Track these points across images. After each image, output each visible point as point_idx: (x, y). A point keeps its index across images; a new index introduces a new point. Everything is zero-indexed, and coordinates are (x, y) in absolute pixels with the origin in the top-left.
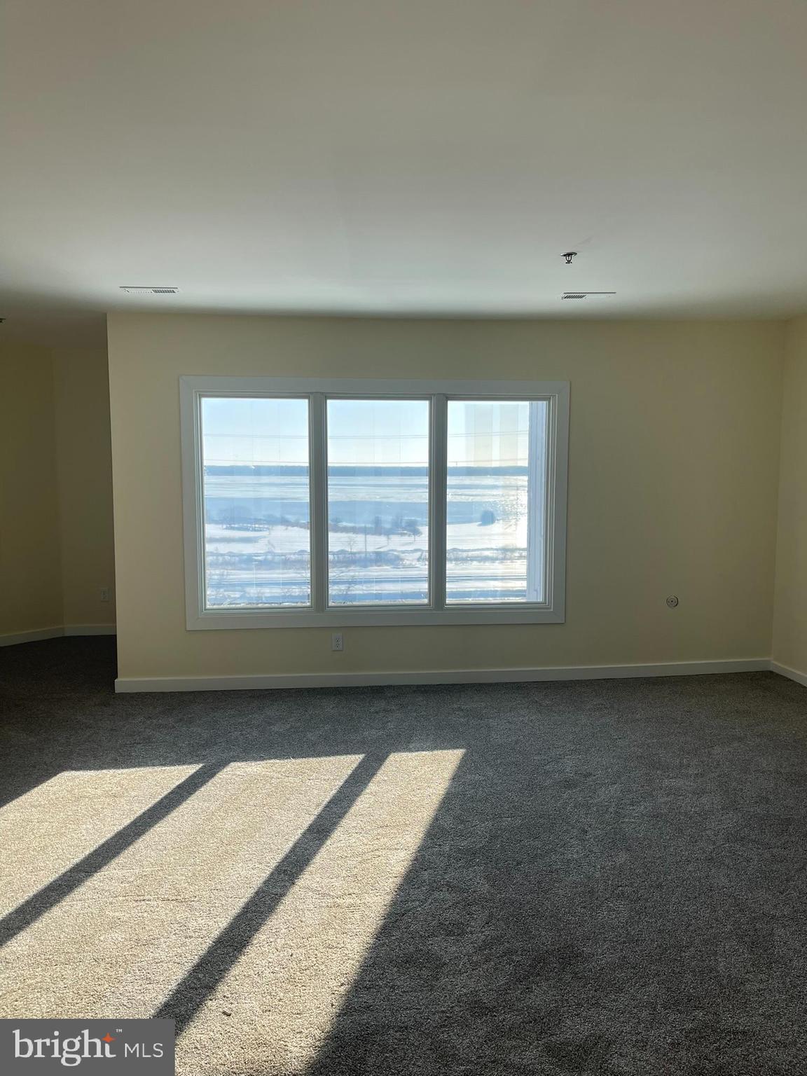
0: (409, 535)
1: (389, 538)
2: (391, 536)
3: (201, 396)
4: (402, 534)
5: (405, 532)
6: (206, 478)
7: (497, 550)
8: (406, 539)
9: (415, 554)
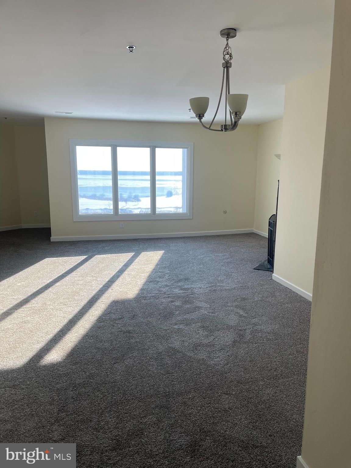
0: (135, 202)
1: (126, 203)
2: (128, 202)
3: (76, 145)
4: (132, 201)
5: (134, 200)
6: (79, 176)
7: (174, 208)
8: (134, 203)
9: (138, 210)
